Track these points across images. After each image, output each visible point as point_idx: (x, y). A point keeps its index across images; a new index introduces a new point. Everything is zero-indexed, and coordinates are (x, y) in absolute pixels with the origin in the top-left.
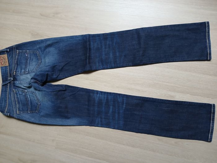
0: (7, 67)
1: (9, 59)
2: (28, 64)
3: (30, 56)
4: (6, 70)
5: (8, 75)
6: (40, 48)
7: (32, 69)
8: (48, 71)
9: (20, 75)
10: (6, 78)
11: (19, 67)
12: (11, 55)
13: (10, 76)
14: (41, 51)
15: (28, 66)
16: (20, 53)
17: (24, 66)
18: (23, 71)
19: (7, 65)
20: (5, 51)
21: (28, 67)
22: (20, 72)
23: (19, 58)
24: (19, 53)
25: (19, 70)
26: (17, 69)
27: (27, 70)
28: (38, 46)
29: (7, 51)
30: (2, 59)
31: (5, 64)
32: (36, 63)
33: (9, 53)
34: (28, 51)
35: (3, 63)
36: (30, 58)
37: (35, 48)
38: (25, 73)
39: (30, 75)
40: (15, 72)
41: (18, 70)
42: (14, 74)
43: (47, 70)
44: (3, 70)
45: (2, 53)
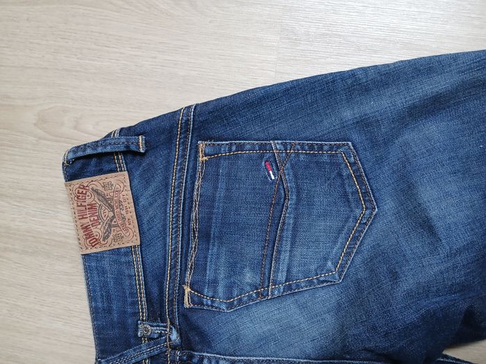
0: (129, 251)
1: (143, 202)
2: (288, 234)
3: (296, 176)
4: (120, 273)
5: (134, 303)
6: (364, 124)
7: (313, 267)
8: (463, 288)
9: (230, 306)
10: (123, 326)
11: (213, 250)
12: (159, 178)
13: (156, 315)
14: (374, 144)
15: (287, 246)
16: (224, 163)
17: (253, 250)
18: (249, 277)
19: (131, 238)
20: (117, 153)
21: (285, 256)
22: (230, 288)
23: (221, 193)
24: (214, 159)
25: (218, 269)
26: (200, 267)
27: (282, 276)
28: (348, 114)
29: (130, 153)
30: (92, 207)
31: (119, 238)
32: (336, 224)
33: (146, 162)
34: (276, 145)
35: (98, 231)
36: (298, 196)
37: (328, 123)
38: (261, 294)
39: (302, 307)
40: (187, 290)
41: (209, 274)
42: (187, 305)
43: (459, 277)
44: (103, 272)
45: (94, 161)
